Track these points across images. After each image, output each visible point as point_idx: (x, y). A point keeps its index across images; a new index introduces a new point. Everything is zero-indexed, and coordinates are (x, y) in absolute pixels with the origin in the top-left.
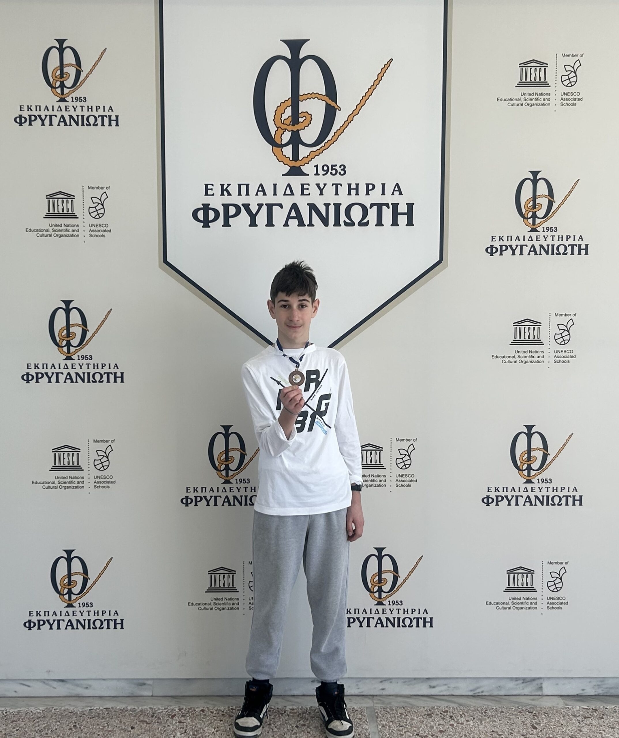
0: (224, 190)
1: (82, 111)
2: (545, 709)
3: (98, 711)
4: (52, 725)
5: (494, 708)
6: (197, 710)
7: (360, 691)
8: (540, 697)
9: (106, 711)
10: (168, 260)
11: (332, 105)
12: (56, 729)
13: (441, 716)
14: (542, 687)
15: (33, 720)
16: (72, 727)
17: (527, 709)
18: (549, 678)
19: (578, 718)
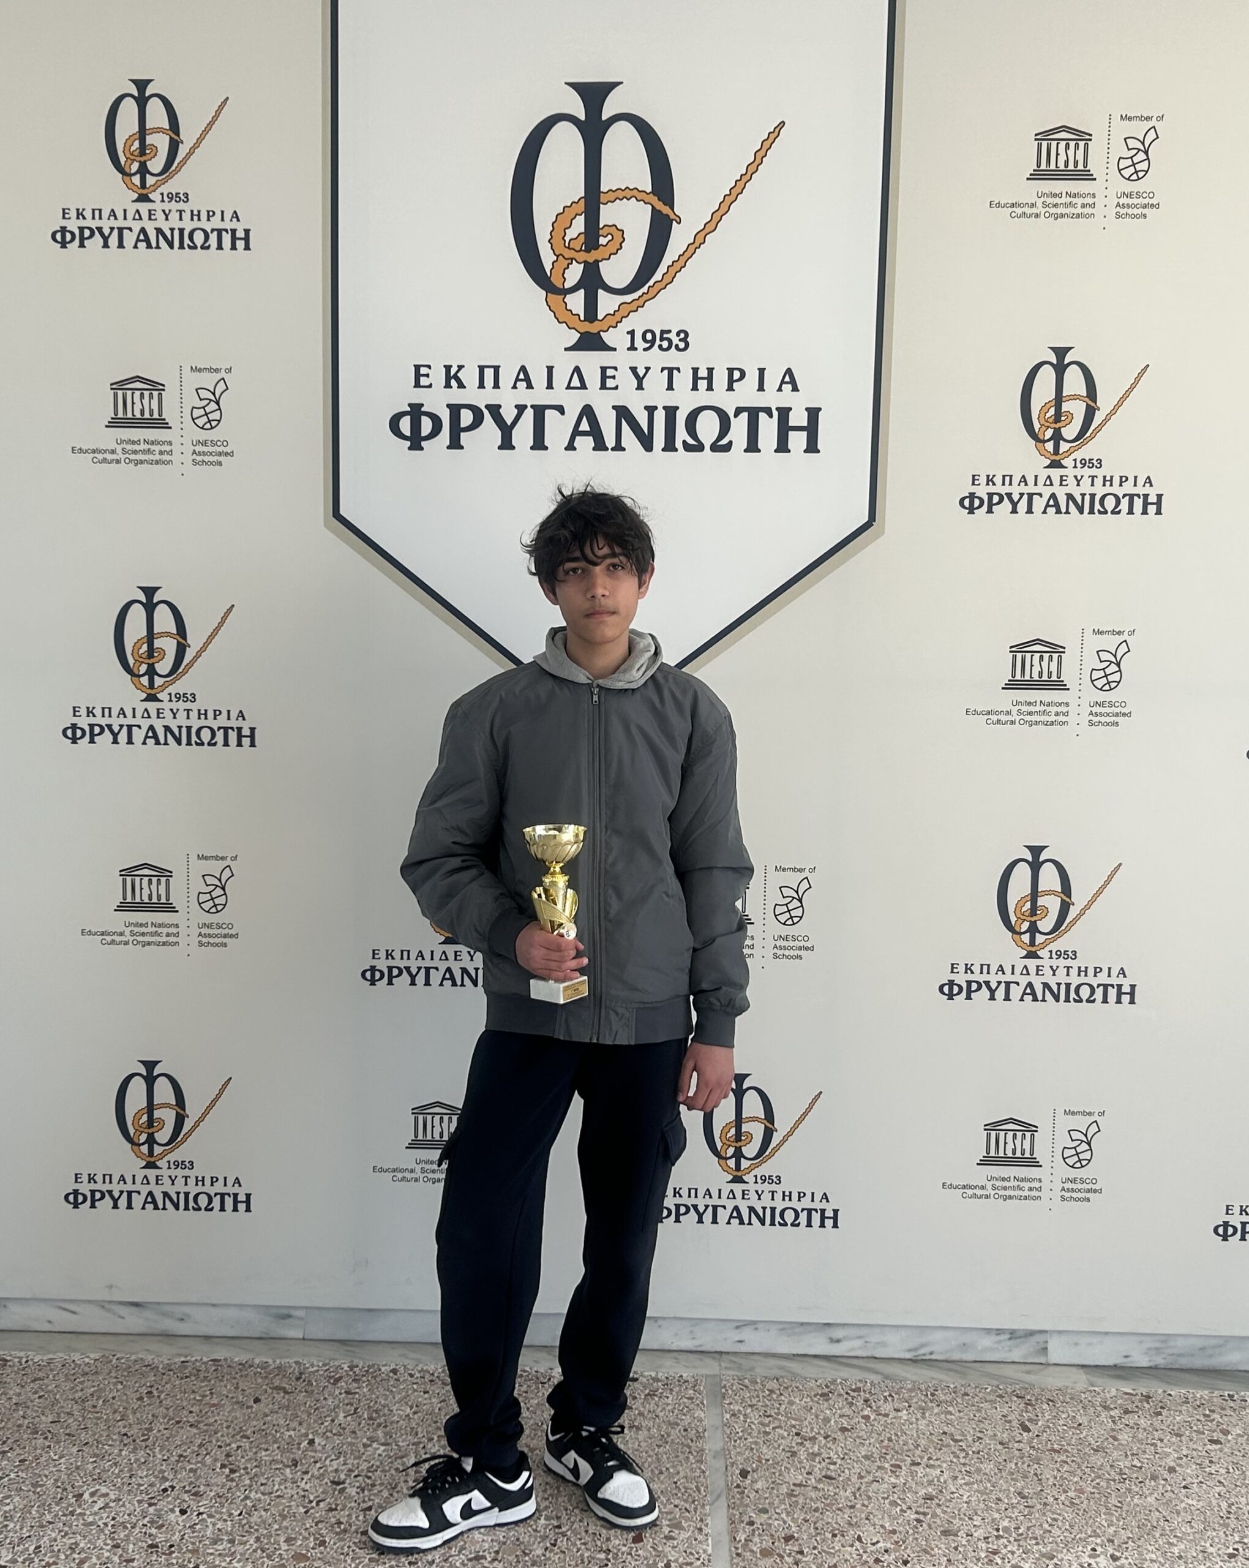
0: (452, 377)
1: (181, 219)
2: (1050, 1391)
3: (198, 1364)
4: (108, 1389)
5: (952, 1386)
6: (383, 1369)
7: (696, 1342)
8: (1041, 1367)
9: (214, 1365)
10: (341, 512)
11: (664, 212)
12: (114, 1398)
13: (846, 1399)
14: (1046, 1348)
15: (73, 1378)
16: (144, 1395)
17: (1014, 1391)
18: (1060, 1332)
19: (1112, 1413)
